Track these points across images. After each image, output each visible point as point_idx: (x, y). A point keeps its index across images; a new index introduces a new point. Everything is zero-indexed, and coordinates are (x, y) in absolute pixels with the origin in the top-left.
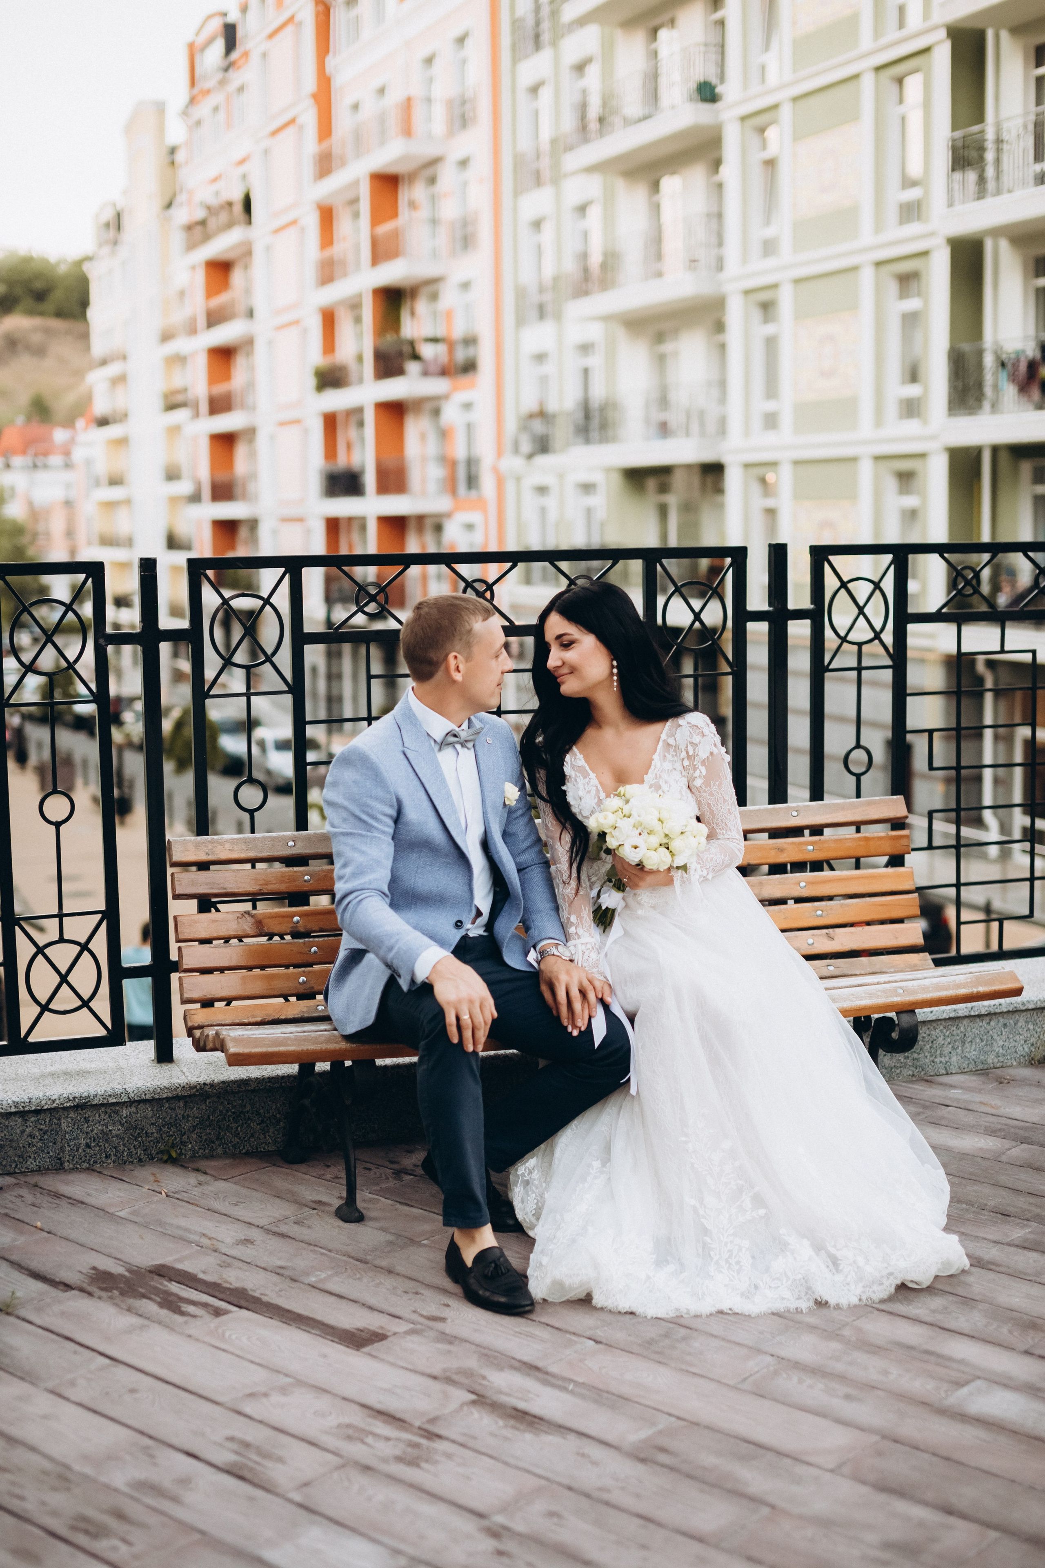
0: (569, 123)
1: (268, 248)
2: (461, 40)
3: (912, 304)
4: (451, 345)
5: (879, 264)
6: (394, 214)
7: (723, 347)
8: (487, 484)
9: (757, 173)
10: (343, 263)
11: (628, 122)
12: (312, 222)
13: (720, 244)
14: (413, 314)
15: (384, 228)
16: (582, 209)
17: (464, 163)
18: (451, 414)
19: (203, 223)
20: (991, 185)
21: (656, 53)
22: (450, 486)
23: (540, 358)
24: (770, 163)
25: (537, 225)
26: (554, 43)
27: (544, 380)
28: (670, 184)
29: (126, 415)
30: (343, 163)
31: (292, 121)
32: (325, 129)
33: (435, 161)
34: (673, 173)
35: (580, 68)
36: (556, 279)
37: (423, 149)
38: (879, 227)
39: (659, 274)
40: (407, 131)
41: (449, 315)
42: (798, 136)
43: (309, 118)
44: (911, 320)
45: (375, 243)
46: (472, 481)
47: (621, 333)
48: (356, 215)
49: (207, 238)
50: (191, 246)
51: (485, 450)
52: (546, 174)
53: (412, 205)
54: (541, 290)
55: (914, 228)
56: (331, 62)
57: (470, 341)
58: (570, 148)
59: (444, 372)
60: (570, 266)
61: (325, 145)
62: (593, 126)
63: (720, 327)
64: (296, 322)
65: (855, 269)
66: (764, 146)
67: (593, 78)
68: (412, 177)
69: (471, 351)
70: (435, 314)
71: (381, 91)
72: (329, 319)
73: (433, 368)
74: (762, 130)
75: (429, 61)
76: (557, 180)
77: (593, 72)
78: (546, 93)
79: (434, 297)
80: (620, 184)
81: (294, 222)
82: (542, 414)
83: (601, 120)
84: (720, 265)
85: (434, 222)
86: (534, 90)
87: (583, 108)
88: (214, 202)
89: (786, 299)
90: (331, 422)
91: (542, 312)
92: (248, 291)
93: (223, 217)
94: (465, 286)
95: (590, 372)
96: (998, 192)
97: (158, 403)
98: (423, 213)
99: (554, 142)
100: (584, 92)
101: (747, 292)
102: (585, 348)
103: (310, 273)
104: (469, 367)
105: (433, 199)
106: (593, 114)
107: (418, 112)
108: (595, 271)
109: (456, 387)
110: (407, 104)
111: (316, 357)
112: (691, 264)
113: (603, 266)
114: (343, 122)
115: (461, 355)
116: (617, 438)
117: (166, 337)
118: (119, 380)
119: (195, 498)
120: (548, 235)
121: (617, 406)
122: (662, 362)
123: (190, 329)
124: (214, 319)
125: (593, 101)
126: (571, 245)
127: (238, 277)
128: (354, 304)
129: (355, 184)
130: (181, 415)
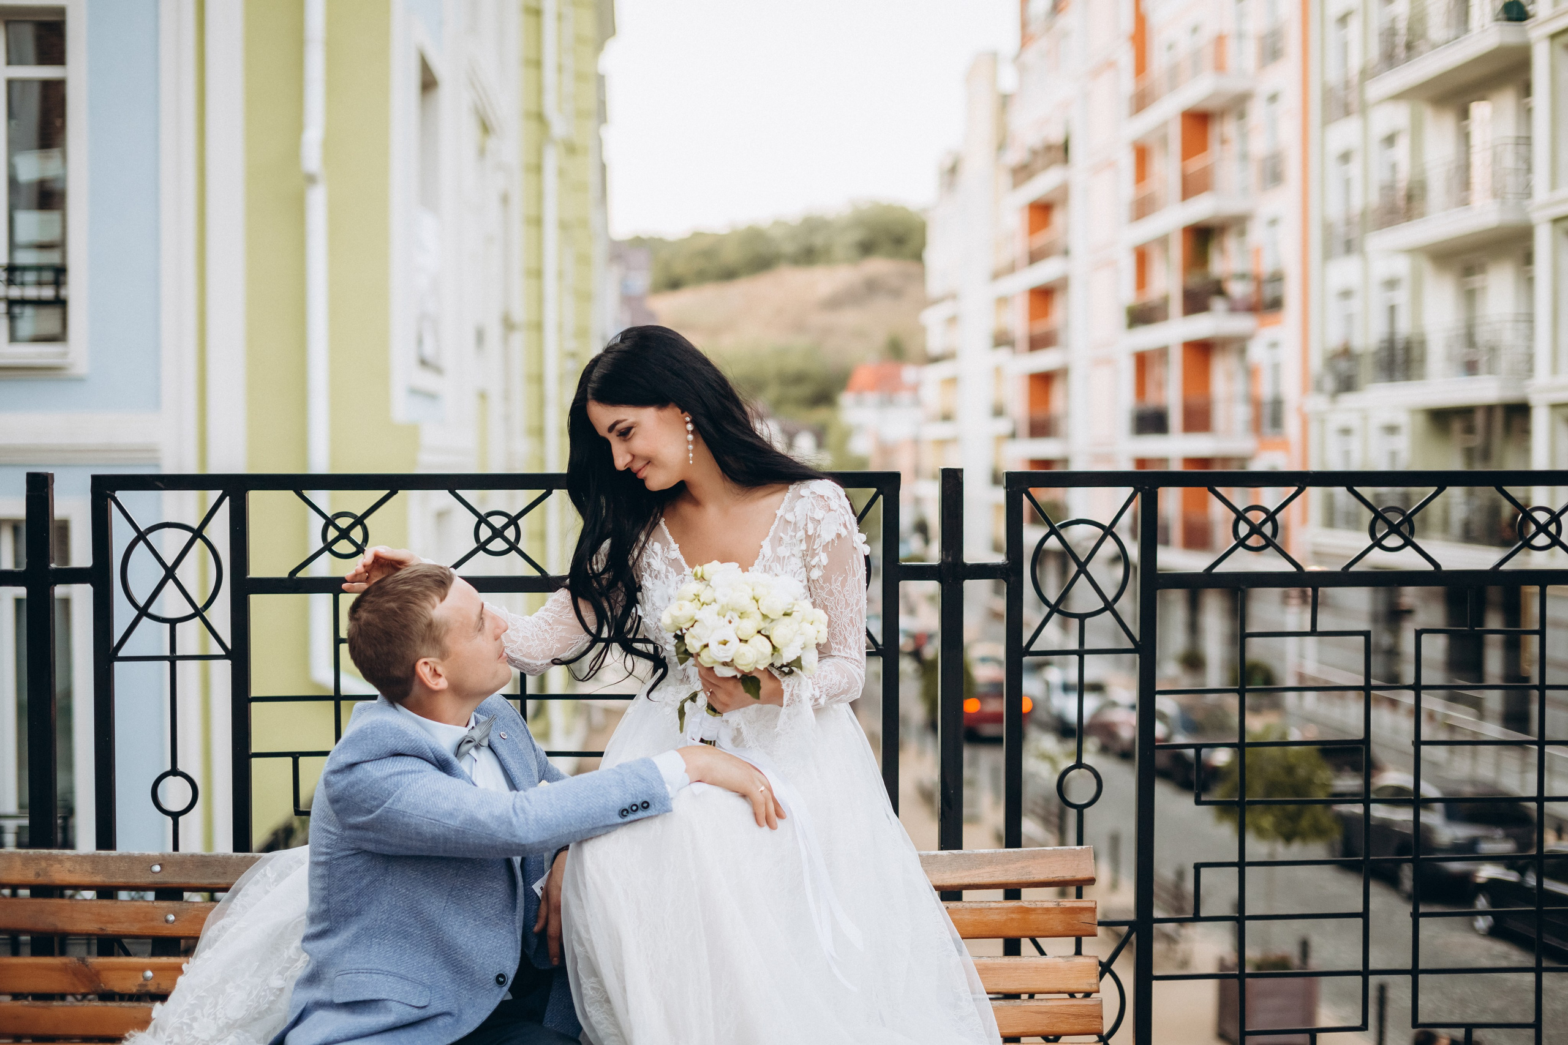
1: (1086, 189)
4: (1259, 282)
6: (1204, 148)
7: (1530, 281)
8: (1292, 425)
10: (1155, 199)
11: (1434, 46)
12: (1127, 161)
13: (1529, 170)
14: (1221, 251)
15: (1196, 164)
16: (1390, 140)
17: (1273, 98)
18: (1257, 352)
19: (1027, 165)
22: (1256, 426)
23: (1346, 294)
25: (1345, 157)
27: (1349, 318)
28: (1480, 111)
29: (955, 353)
30: (1157, 99)
31: (1109, 64)
32: (1140, 66)
33: (1243, 98)
34: (1483, 99)
36: (1364, 214)
37: (1233, 84)
39: (1467, 203)
40: (1220, 66)
41: (1257, 250)
43: (1125, 57)
45: (1185, 178)
46: (1277, 421)
47: (1427, 268)
48: (1168, 152)
49: (1029, 178)
50: (1016, 186)
51: (1291, 390)
52: (1355, 105)
53: (1223, 142)
54: (1348, 222)
57: (1277, 278)
58: (1374, 75)
59: (1251, 309)
60: (1375, 198)
61: (1141, 83)
62: (1401, 52)
63: (1528, 259)
64: (1110, 262)
68: (1222, 114)
69: (1277, 289)
70: (1243, 250)
71: (1195, 29)
72: (1142, 257)
73: (1239, 305)
76: (1364, 109)
78: (1354, 24)
79: (1242, 233)
80: (1428, 113)
81: (1109, 163)
82: (1346, 353)
83: (1409, 47)
84: (1527, 192)
85: (1244, 157)
86: (1343, 20)
87: (1390, 33)
88: (1037, 145)
90: (1142, 361)
91: (1349, 247)
92: (1066, 232)
93: (1046, 157)
94: (1274, 222)
95: (1396, 309)
97: (986, 341)
98: (1234, 148)
99: (1363, 70)
100: (1393, 19)
101: (1556, 221)
102: (1391, 284)
103: (1124, 211)
104: (1276, 304)
105: (1244, 136)
106: (1401, 39)
107: (1231, 46)
108: (1401, 203)
109: (1263, 325)
110: (1220, 40)
111: (1128, 295)
112: (1497, 193)
113: (1410, 197)
114: (1159, 61)
115: (1268, 292)
116: (1421, 377)
117: (996, 276)
118: (952, 320)
119: (1013, 435)
120: (1355, 168)
121: (1422, 343)
122: (1470, 297)
123: (1011, 269)
124: (1035, 257)
125: (1402, 26)
126: (1379, 175)
127: (1057, 218)
128: (1163, 241)
129: (1165, 124)
130: (1003, 354)
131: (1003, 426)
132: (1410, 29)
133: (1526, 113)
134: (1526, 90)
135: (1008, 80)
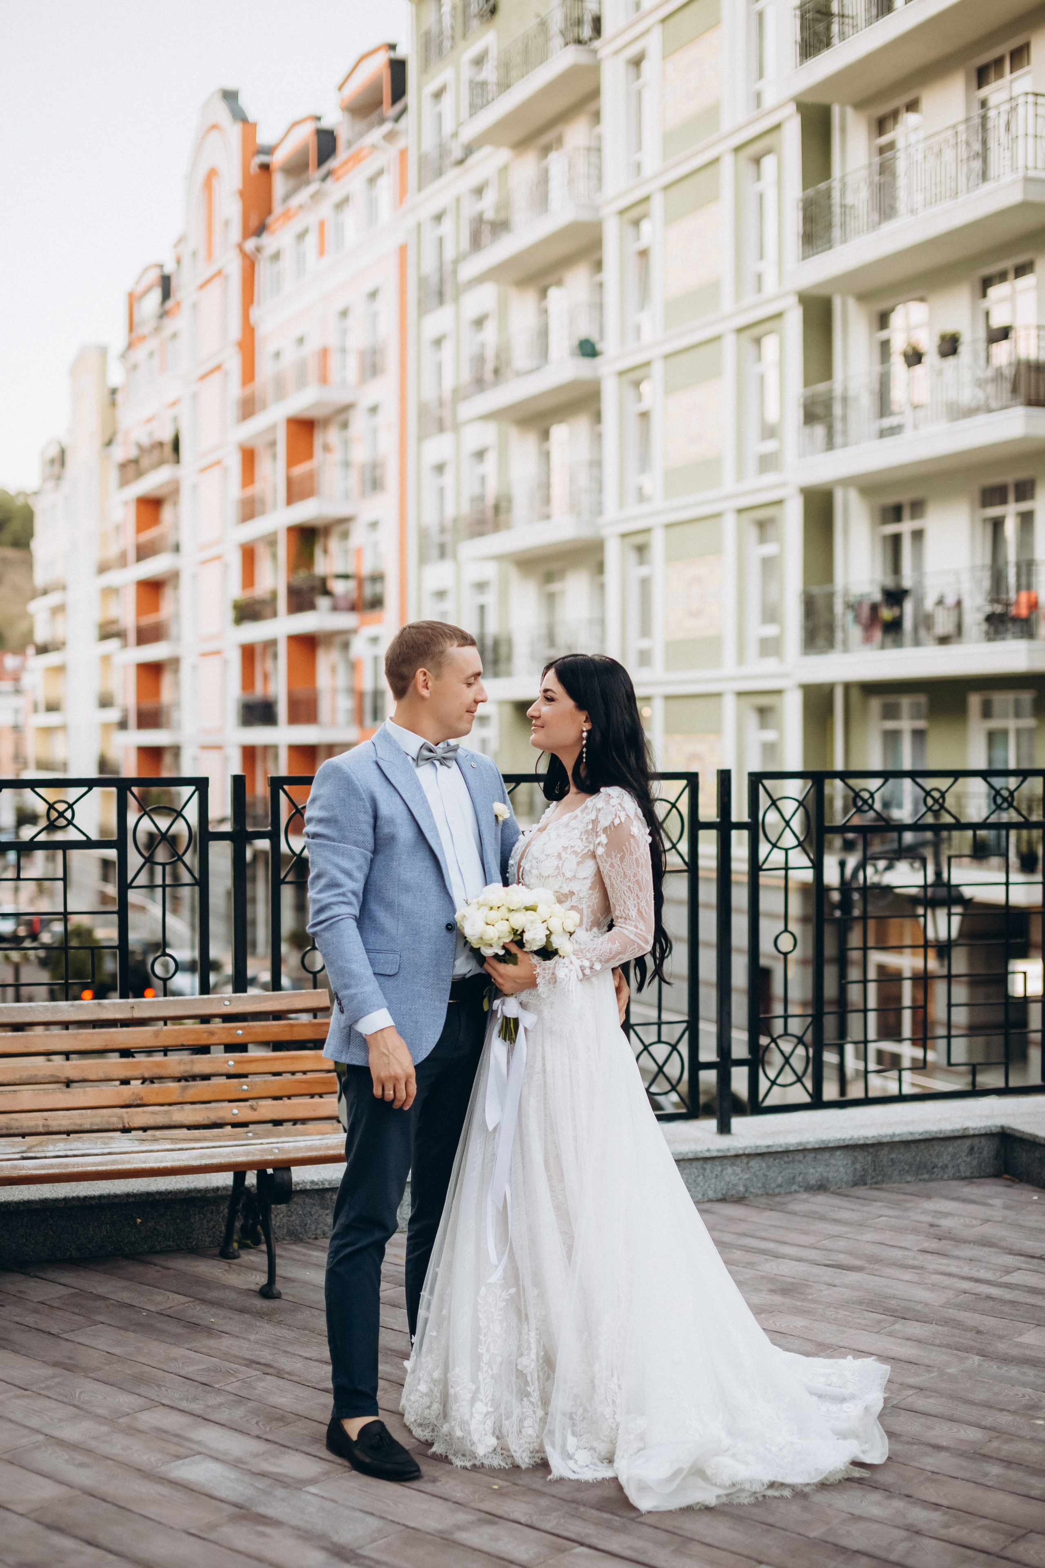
0: (466, 376)
1: (195, 487)
2: (373, 295)
3: (770, 549)
4: (360, 581)
5: (740, 511)
6: (309, 455)
7: (602, 587)
9: (633, 424)
10: (263, 502)
11: (519, 374)
12: (234, 462)
13: (600, 490)
14: (326, 551)
15: (300, 469)
16: (480, 455)
17: (373, 410)
18: (358, 646)
19: (136, 462)
20: (838, 439)
21: (546, 311)
22: (359, 717)
23: (441, 595)
24: (644, 416)
25: (440, 468)
26: (456, 299)
28: (560, 432)
29: (64, 644)
30: (264, 407)
31: (218, 368)
32: (249, 374)
33: (347, 408)
34: (561, 422)
35: (479, 323)
36: (455, 520)
37: (336, 396)
38: (740, 476)
39: (548, 517)
40: (324, 379)
41: (359, 552)
42: (669, 390)
43: (234, 364)
44: (769, 565)
45: (290, 483)
46: (377, 714)
47: (513, 573)
48: (274, 457)
49: (140, 474)
50: (124, 482)
52: (448, 423)
53: (327, 448)
54: (442, 531)
55: (770, 478)
56: (255, 313)
57: (377, 578)
58: (466, 397)
59: (353, 607)
60: (466, 508)
61: (248, 390)
62: (489, 376)
63: (600, 568)
64: (218, 558)
65: (718, 515)
66: (639, 398)
67: (490, 334)
68: (326, 422)
69: (378, 588)
70: (346, 552)
71: (301, 341)
72: (249, 555)
73: (342, 603)
74: (637, 384)
75: (344, 314)
76: (456, 427)
77: (491, 327)
78: (448, 346)
79: (345, 535)
80: (513, 432)
81: (218, 463)
83: (496, 372)
84: (598, 510)
85: (347, 464)
86: (438, 342)
87: (480, 360)
88: (146, 441)
89: (658, 542)
90: (249, 653)
91: (443, 552)
92: (176, 527)
93: (155, 455)
94: (374, 525)
95: (486, 610)
96: (845, 445)
97: (94, 633)
98: (336, 456)
99: (455, 391)
100: (483, 345)
101: (624, 536)
102: (481, 586)
103: (232, 511)
104: (376, 603)
105: (346, 443)
106: (489, 367)
107: (334, 361)
108: (490, 513)
109: (363, 623)
110: (324, 353)
111: (235, 591)
112: (574, 508)
113: (497, 509)
114: (265, 369)
115: (369, 591)
116: (509, 674)
117: (103, 569)
118: (59, 610)
119: (123, 725)
120: (448, 479)
121: (509, 642)
122: (550, 600)
123: (122, 562)
124: (144, 552)
125: (490, 354)
126: (470, 489)
127: (167, 513)
128: (271, 541)
129: (273, 428)
130: (113, 644)
131: (113, 715)
132: (498, 356)
133: (598, 438)
134: (597, 417)
135: (116, 376)
